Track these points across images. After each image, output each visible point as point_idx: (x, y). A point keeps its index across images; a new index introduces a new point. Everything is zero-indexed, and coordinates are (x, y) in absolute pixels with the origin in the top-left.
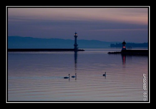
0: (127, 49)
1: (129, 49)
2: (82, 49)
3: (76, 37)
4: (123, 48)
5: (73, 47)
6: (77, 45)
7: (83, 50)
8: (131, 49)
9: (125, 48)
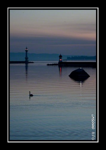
0: (63, 61)
1: (65, 61)
2: (31, 62)
3: (27, 51)
4: (60, 61)
5: (24, 60)
6: (28, 58)
7: (33, 62)
8: (66, 61)
9: (62, 61)
